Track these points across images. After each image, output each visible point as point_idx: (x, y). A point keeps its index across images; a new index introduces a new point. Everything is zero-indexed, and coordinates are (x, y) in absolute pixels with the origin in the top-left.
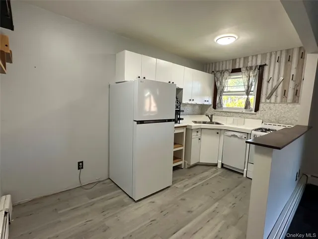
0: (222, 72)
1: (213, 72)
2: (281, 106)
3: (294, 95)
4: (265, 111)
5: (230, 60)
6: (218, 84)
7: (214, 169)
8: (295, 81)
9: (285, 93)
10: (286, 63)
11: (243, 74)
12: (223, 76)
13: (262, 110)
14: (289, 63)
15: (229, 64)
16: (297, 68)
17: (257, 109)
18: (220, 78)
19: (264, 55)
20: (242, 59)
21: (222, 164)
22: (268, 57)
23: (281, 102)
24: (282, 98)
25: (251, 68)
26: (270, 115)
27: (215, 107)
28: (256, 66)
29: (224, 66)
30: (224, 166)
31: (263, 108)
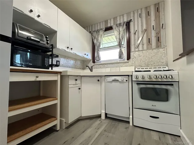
0: (98, 31)
1: (90, 32)
2: (148, 52)
3: (157, 42)
4: (136, 58)
5: (103, 22)
6: (95, 41)
7: (98, 122)
8: (155, 30)
9: (149, 41)
10: (146, 17)
11: (115, 30)
12: (99, 34)
13: (133, 58)
14: (149, 17)
15: (103, 25)
16: (155, 20)
17: (129, 58)
18: (97, 36)
19: (128, 14)
20: (112, 20)
21: (106, 114)
22: (132, 15)
23: (148, 49)
24: (148, 45)
25: (120, 24)
26: (140, 61)
27: (94, 62)
28: (124, 23)
29: (99, 27)
30: (108, 116)
31: (133, 56)
